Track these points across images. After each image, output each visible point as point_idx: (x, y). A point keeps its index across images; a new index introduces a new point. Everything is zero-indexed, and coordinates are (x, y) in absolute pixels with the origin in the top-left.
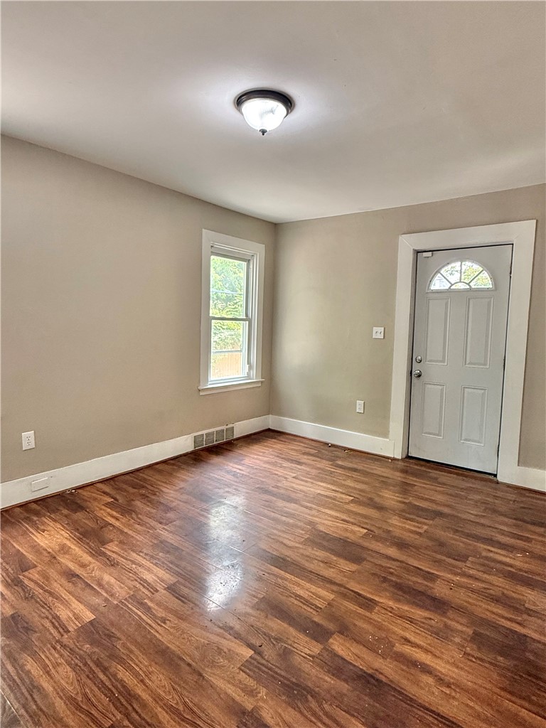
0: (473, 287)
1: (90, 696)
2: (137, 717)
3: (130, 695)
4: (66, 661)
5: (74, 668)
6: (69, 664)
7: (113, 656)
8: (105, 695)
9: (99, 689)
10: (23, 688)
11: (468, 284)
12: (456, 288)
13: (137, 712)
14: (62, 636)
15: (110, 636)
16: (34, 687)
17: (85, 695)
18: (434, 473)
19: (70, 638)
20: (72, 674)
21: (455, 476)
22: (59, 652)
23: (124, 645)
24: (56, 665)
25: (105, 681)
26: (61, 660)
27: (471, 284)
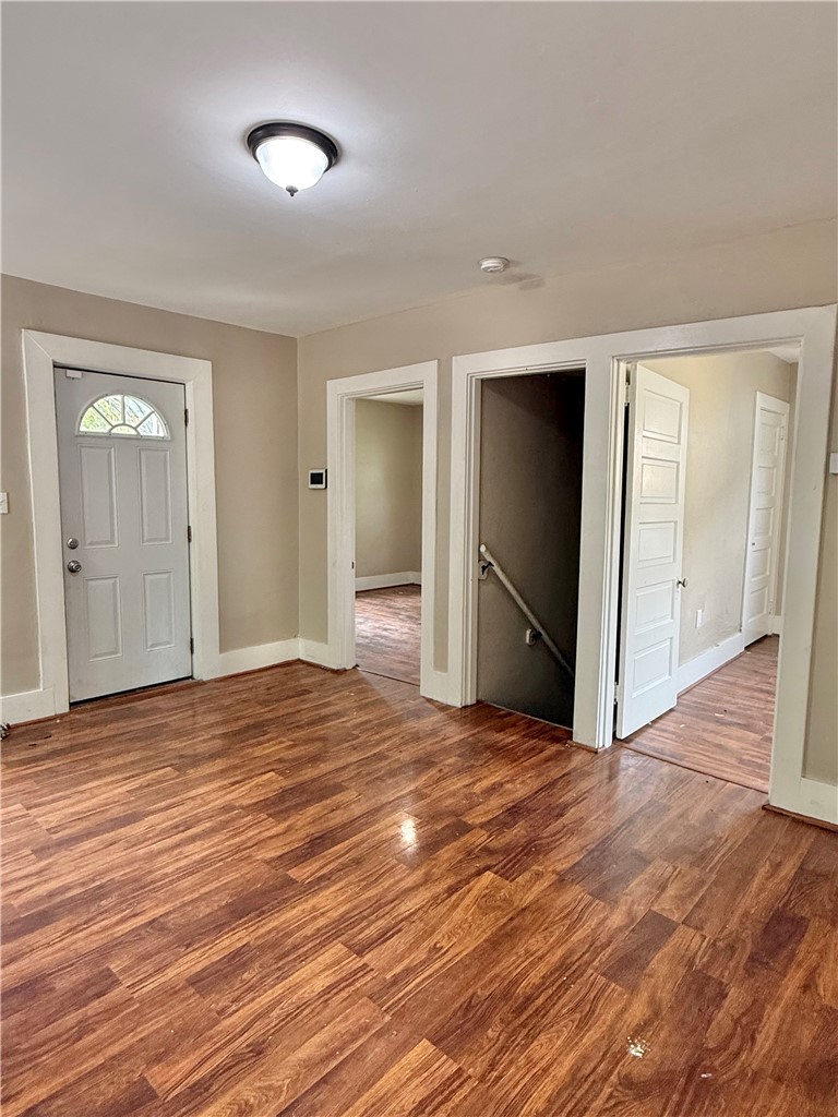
0: (142, 434)
1: (571, 1005)
2: (587, 955)
3: (561, 967)
4: (521, 1053)
5: (531, 1038)
6: (526, 1046)
7: (506, 995)
8: (567, 990)
9: (560, 998)
10: (578, 1095)
11: (135, 429)
12: (120, 432)
13: (581, 956)
14: (470, 1077)
15: (468, 1007)
16: (573, 1079)
17: (573, 1010)
18: (140, 705)
19: (472, 1065)
20: (543, 1038)
21: (160, 697)
22: (506, 1069)
23: (484, 987)
24: (530, 1062)
25: (548, 995)
26: (522, 1060)
27: (138, 429)
